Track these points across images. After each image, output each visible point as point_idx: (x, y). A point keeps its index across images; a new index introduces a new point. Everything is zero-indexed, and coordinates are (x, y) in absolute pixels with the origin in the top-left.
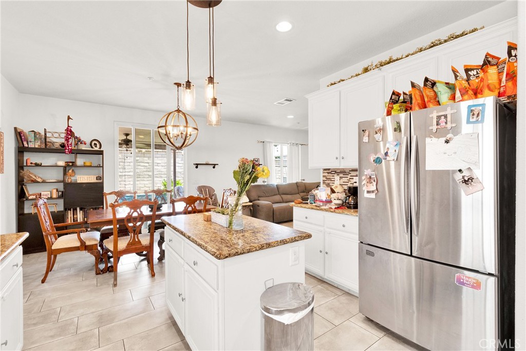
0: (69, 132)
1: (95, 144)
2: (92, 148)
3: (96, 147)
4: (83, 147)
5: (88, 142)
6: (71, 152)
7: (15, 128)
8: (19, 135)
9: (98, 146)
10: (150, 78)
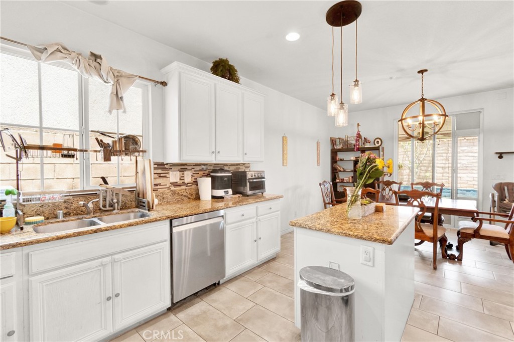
0: (359, 136)
1: (378, 142)
2: (375, 145)
3: (378, 144)
4: (367, 145)
5: (372, 141)
6: (358, 149)
7: (331, 138)
8: (333, 142)
9: (380, 143)
10: (391, 78)
